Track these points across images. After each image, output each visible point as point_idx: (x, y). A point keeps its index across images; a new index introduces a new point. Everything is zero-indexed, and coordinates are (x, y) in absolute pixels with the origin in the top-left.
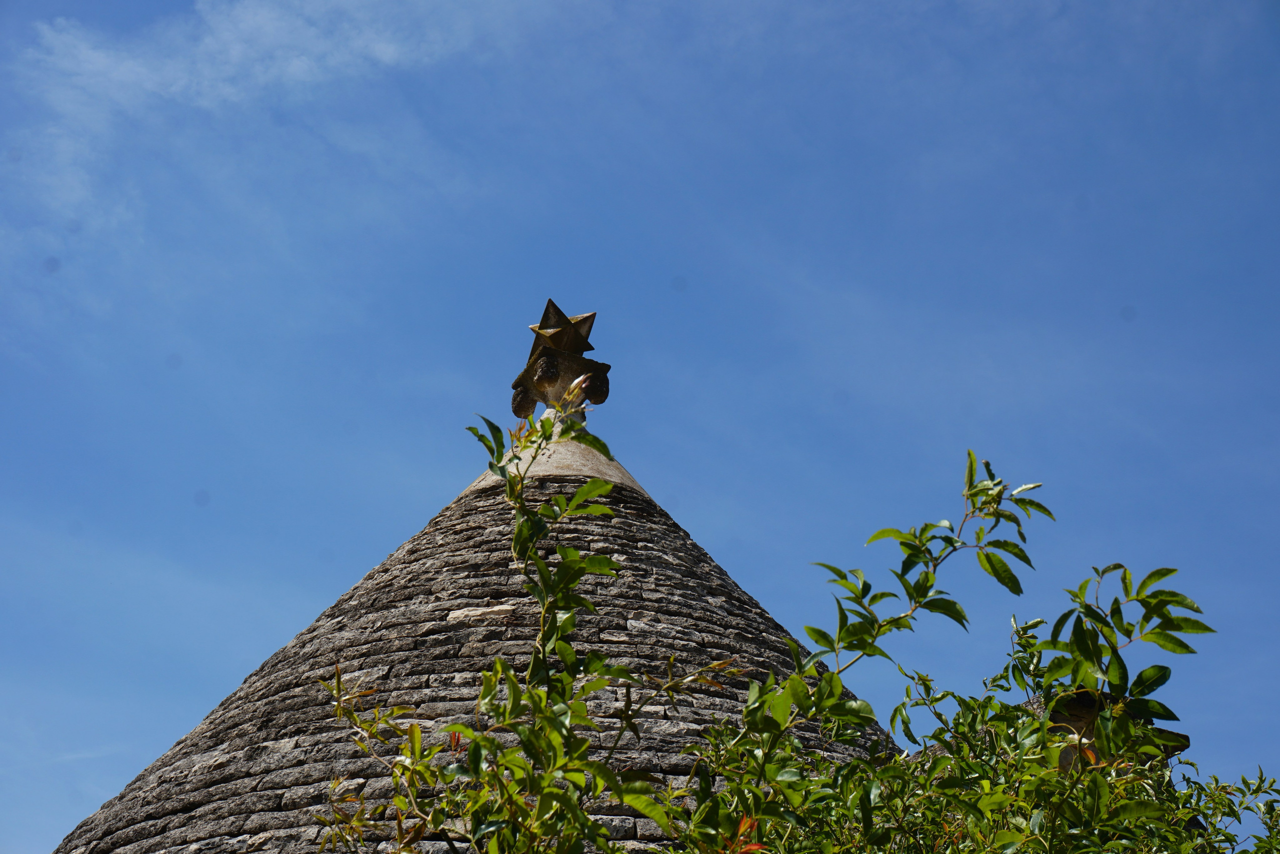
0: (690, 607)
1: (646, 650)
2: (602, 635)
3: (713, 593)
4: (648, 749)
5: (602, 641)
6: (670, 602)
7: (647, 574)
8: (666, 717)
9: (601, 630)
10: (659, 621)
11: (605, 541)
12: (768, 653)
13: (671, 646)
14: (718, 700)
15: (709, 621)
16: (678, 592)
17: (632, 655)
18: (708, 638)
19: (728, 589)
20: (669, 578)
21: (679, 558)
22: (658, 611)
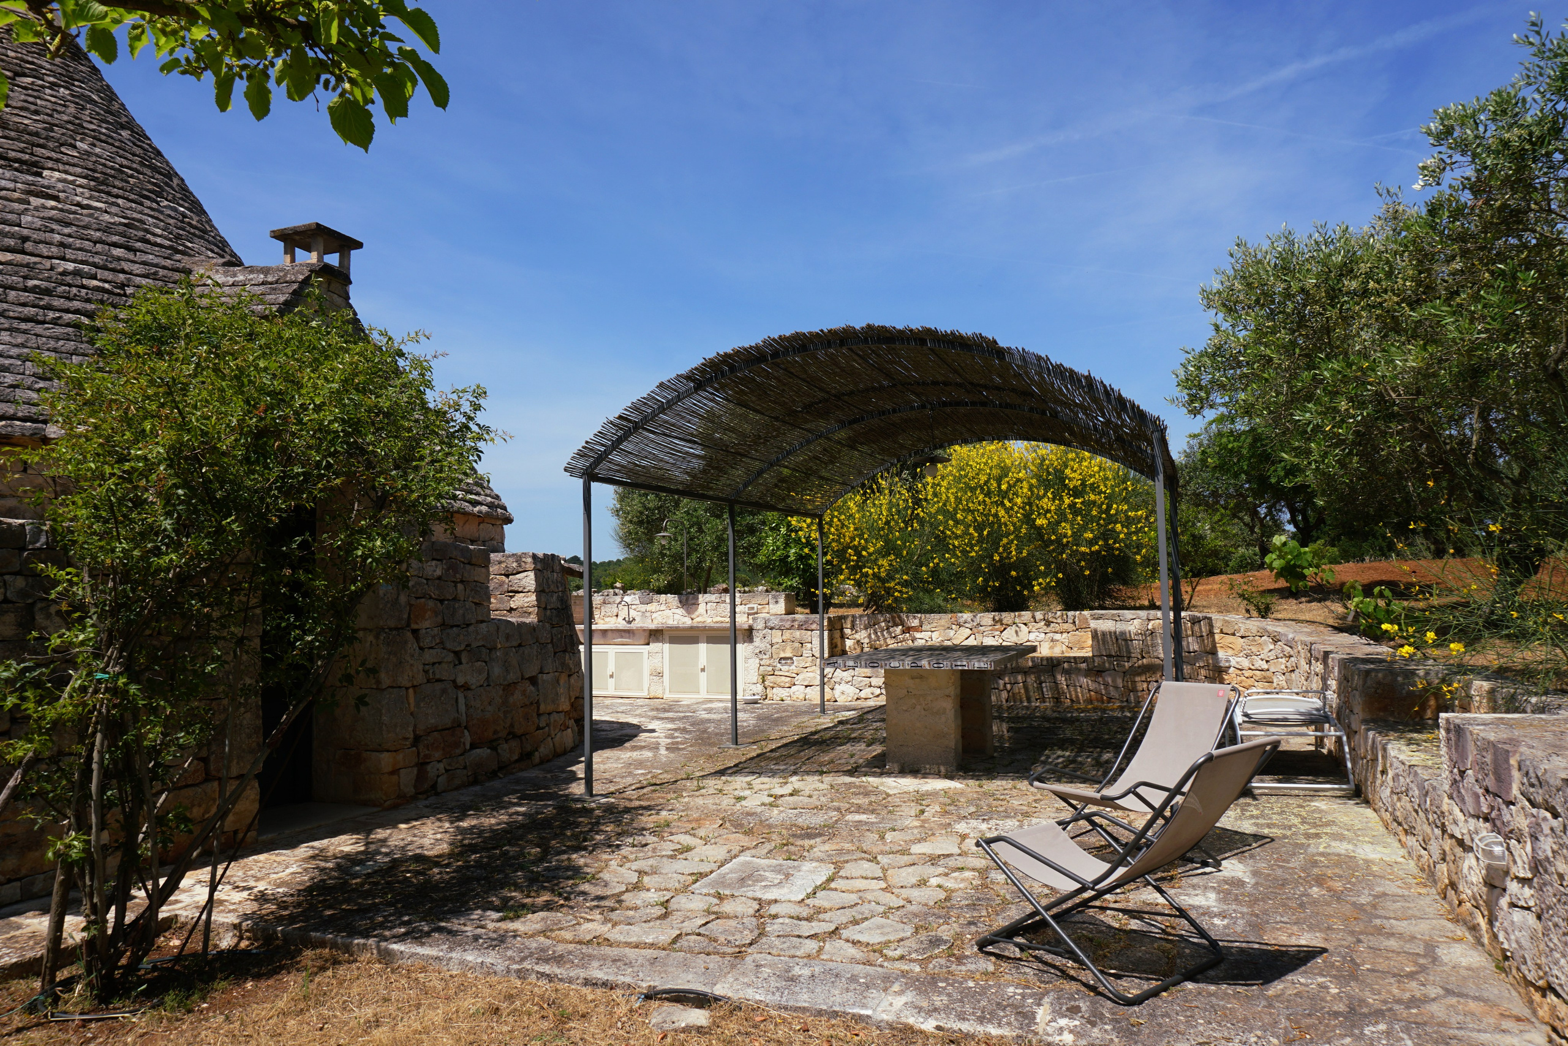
0: (112, 138)
1: (90, 165)
2: (63, 149)
3: (123, 127)
4: (99, 230)
5: (62, 153)
6: (100, 133)
7: (84, 108)
8: (106, 212)
9: (62, 145)
10: (95, 145)
11: (54, 76)
12: (157, 176)
13: (104, 165)
14: (134, 205)
15: (124, 150)
16: (104, 125)
17: (82, 167)
18: (125, 162)
19: (130, 125)
20: (98, 114)
21: (101, 98)
22: (94, 138)
